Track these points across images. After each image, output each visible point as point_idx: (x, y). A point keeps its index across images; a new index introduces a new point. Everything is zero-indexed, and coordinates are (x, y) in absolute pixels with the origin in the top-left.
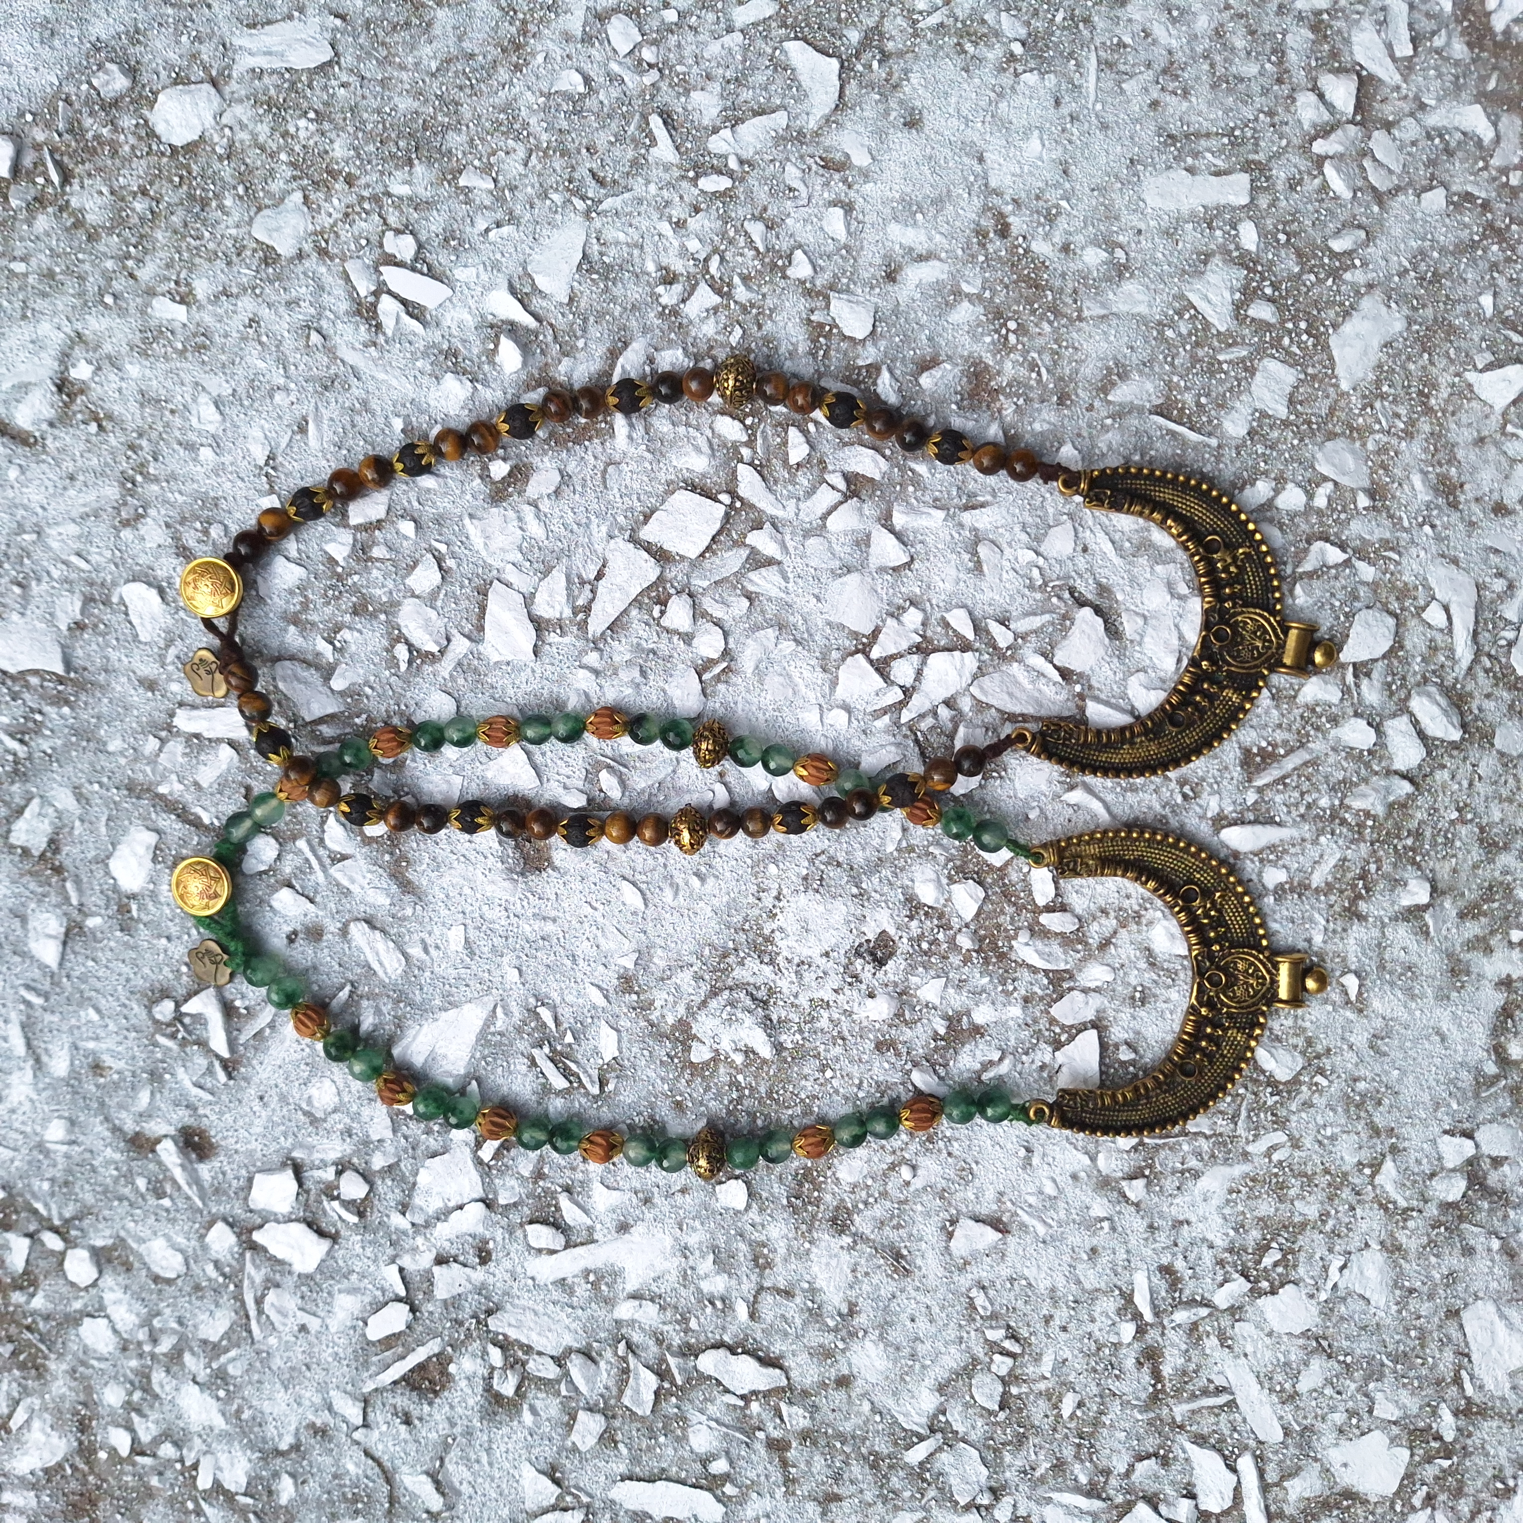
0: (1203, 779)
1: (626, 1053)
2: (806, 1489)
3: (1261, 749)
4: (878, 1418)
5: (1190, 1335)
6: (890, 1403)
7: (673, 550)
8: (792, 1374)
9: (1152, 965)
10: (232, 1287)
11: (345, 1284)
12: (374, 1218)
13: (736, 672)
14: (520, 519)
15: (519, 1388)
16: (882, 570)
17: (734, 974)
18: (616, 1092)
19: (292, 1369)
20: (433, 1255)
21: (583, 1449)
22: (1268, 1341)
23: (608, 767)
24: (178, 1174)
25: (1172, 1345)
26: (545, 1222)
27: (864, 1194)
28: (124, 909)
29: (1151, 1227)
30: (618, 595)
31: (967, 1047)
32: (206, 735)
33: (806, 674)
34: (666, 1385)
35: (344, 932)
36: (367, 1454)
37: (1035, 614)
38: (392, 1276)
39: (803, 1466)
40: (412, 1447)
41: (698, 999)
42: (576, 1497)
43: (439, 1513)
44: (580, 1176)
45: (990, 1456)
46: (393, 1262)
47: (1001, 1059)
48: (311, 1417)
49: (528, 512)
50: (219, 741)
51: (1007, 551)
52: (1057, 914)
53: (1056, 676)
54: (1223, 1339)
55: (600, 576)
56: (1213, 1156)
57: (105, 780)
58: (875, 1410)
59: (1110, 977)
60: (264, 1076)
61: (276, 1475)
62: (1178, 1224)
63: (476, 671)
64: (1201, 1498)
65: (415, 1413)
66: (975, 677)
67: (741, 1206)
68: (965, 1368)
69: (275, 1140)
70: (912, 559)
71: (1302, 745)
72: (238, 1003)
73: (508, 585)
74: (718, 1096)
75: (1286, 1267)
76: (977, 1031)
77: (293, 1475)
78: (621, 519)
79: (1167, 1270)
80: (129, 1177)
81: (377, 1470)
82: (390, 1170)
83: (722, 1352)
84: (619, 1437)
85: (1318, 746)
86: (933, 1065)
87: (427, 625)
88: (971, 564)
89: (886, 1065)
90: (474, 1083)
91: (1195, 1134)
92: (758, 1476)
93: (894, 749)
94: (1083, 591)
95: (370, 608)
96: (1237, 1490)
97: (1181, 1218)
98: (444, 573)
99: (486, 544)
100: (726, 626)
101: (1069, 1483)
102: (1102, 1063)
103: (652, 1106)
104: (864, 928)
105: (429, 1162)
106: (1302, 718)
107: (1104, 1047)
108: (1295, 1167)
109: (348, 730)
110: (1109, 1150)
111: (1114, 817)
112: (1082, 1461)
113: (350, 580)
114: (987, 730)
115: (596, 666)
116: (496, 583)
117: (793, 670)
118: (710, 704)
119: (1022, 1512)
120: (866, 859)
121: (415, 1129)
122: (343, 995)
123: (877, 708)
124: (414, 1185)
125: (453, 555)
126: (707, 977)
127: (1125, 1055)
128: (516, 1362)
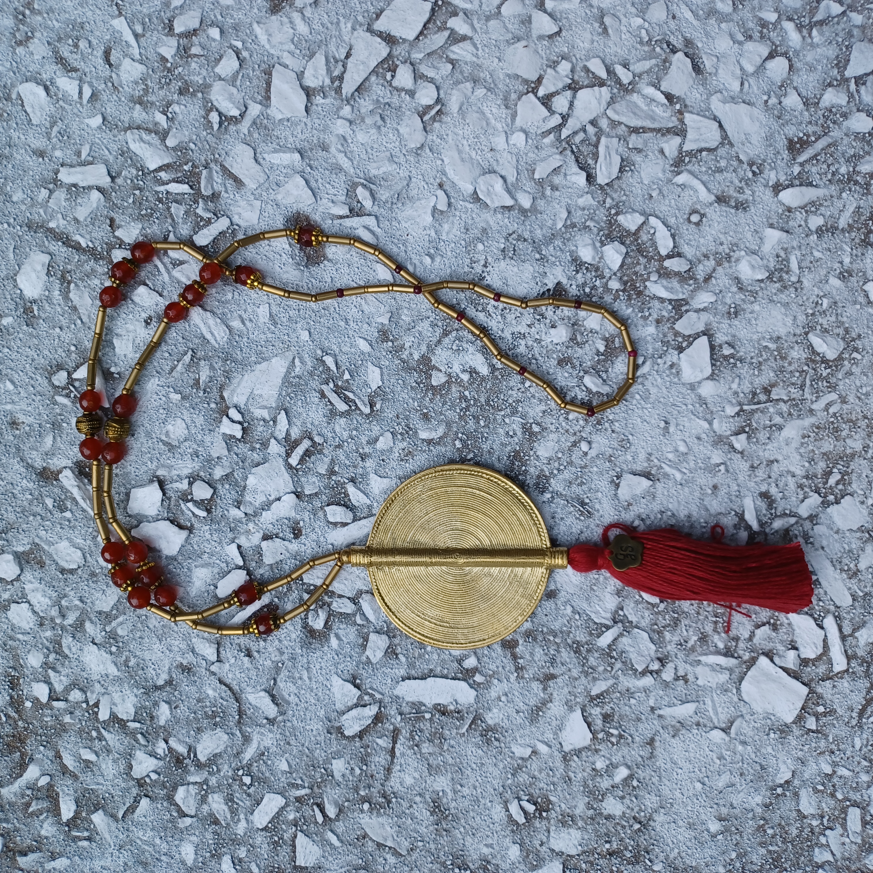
0: (764, 161)
1: (387, 383)
2: (531, 672)
3: (800, 139)
4: (577, 617)
5: (784, 538)
6: (585, 606)
7: (397, 35)
9: (740, 289)
11: (199, 561)
12: (217, 512)
13: (446, 114)
14: (291, 22)
15: (326, 623)
16: (541, 38)
18: (382, 410)
20: (260, 535)
21: (374, 661)
22: (836, 536)
23: (363, 185)
24: (76, 493)
26: (338, 504)
27: (556, 464)
28: (28, 311)
29: (752, 467)
30: (361, 67)
31: (620, 359)
32: (81, 184)
33: (495, 111)
37: (645, 59)
38: (232, 551)
39: (528, 657)
40: (253, 673)
41: (435, 340)
42: (371, 696)
43: (275, 719)
44: (360, 471)
45: (656, 637)
46: (233, 541)
47: (644, 363)
48: (180, 659)
49: (296, 16)
50: (90, 188)
51: (624, 20)
52: (676, 259)
53: (662, 98)
54: (807, 539)
55: (348, 56)
56: (790, 414)
57: (12, 221)
58: (574, 611)
59: (713, 300)
61: (156, 704)
62: (770, 463)
63: (266, 128)
64: (801, 649)
65: (254, 647)
66: (609, 104)
69: (145, 464)
70: (561, 30)
71: (826, 134)
72: (113, 370)
74: (453, 406)
75: (844, 484)
77: (168, 703)
78: (360, 18)
79: (765, 495)
80: (40, 499)
81: (228, 693)
82: (227, 477)
84: (399, 650)
85: (836, 133)
86: (597, 372)
87: (231, 98)
88: (600, 30)
89: (566, 375)
90: (283, 412)
91: (777, 400)
92: (497, 667)
93: (558, 157)
94: (675, 43)
95: (191, 90)
96: (825, 641)
97: (772, 458)
98: (241, 61)
99: (269, 40)
100: (438, 83)
101: (711, 649)
102: (712, 358)
103: (407, 418)
104: (546, 281)
105: (254, 470)
106: (824, 116)
107: (712, 348)
108: (845, 416)
109: (179, 175)
110: (721, 417)
111: (709, 190)
112: (719, 633)
113: (176, 72)
114: (620, 140)
115: (349, 117)
116: (277, 65)
117: (485, 108)
118: (430, 137)
119: (681, 673)
120: (543, 235)
121: (243, 448)
122: (187, 358)
123: (544, 130)
124: (245, 487)
125: (247, 49)
126: (440, 324)
127: (727, 351)
128: (324, 604)
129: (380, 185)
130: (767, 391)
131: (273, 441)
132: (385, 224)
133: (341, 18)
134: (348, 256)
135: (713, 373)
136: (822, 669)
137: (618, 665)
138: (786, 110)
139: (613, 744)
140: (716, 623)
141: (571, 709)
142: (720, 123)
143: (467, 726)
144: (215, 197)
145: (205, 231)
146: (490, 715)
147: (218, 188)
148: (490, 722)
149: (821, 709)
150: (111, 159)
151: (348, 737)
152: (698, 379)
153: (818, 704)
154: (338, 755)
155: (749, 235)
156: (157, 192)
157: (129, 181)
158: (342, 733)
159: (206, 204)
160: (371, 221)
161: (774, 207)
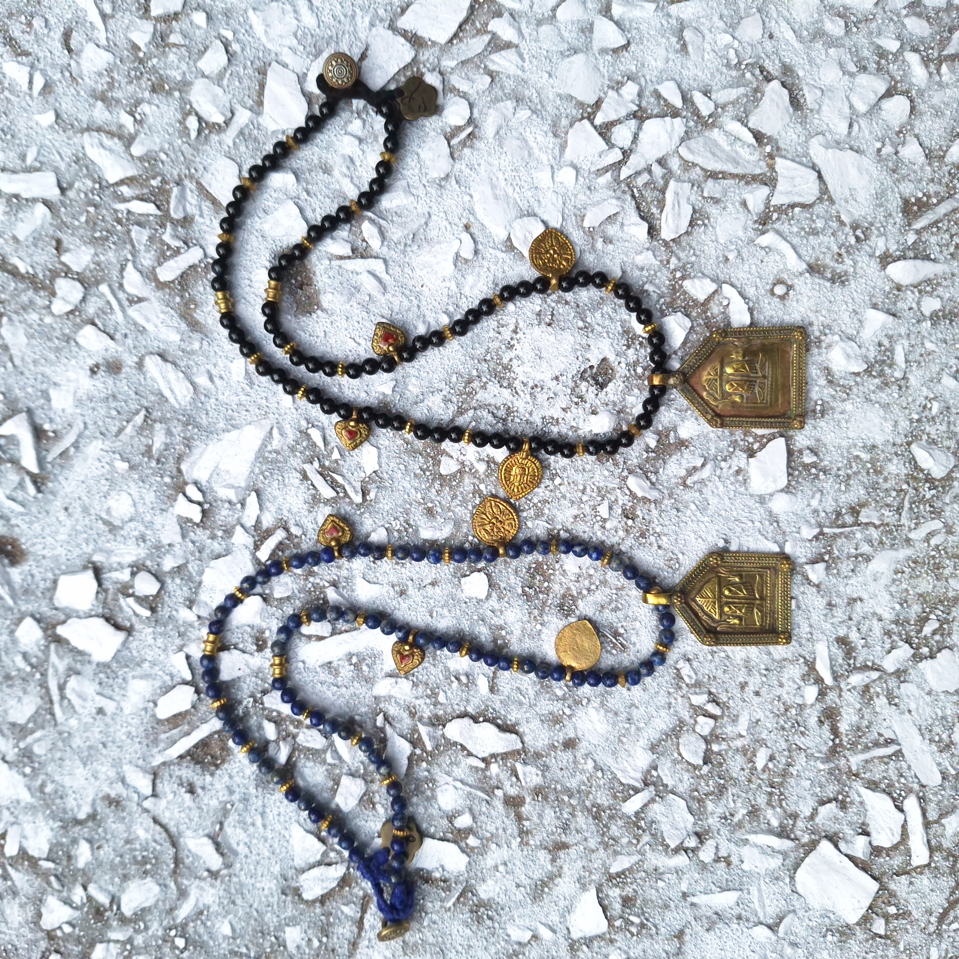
0: (872, 224)
1: (385, 467)
2: (538, 838)
3: (918, 200)
4: (599, 774)
5: (863, 696)
6: (610, 761)
7: (426, 36)
8: (526, 739)
9: (830, 382)
10: (38, 676)
11: (138, 671)
12: (164, 612)
13: (480, 138)
14: (295, 11)
15: (290, 758)
16: (603, 51)
17: (478, 396)
18: (376, 500)
19: (90, 747)
21: (345, 810)
22: (927, 698)
23: (370, 220)
25: (848, 705)
27: (587, 583)
29: (830, 605)
31: (674, 458)
32: (25, 195)
33: (540, 138)
34: (418, 751)
35: (140, 365)
36: (156, 821)
37: (731, 86)
38: (178, 662)
39: (535, 819)
40: (195, 814)
41: (446, 418)
43: (218, 872)
44: (344, 573)
45: (695, 806)
46: (180, 649)
47: (703, 465)
48: (106, 790)
50: (34, 200)
51: (708, 36)
53: (749, 138)
54: (891, 698)
55: (363, 57)
56: (881, 542)
58: (597, 767)
60: (68, 490)
61: (75, 841)
62: (852, 601)
63: (256, 140)
64: (874, 834)
65: (198, 782)
66: (682, 140)
67: (483, 596)
68: (673, 730)
69: (78, 546)
70: (629, 43)
71: (951, 196)
72: (47, 427)
73: (285, 66)
74: (464, 501)
75: (942, 635)
76: (682, 444)
77: (90, 841)
78: (381, 12)
79: (843, 641)
81: (164, 835)
82: (179, 570)
83: (466, 720)
84: (376, 799)
86: (645, 473)
87: (214, 100)
88: (678, 46)
89: (606, 473)
90: (254, 494)
91: (866, 524)
92: (497, 829)
93: (614, 201)
94: (770, 69)
95: (167, 87)
96: (904, 827)
97: (855, 596)
98: (230, 55)
99: (266, 32)
100: (472, 100)
101: (763, 826)
102: (789, 466)
103: (407, 512)
104: (588, 356)
105: (213, 563)
106: (950, 174)
107: (790, 453)
108: (949, 550)
109: (145, 191)
110: (795, 539)
111: (800, 256)
112: (773, 807)
113: (150, 63)
114: (693, 185)
115: (360, 133)
116: (274, 64)
117: (528, 134)
118: (458, 166)
119: (723, 853)
120: (590, 298)
121: (201, 535)
122: (139, 419)
123: (599, 167)
124: (200, 583)
125: (238, 41)
126: (454, 399)
127: (808, 459)
128: (288, 735)
129: (392, 221)
130: (854, 511)
131: (239, 529)
132: (395, 270)
133: (358, 11)
134: (348, 306)
135: (789, 484)
136: (897, 861)
137: (646, 838)
138: (903, 163)
139: (632, 935)
140: (771, 794)
141: (584, 887)
142: (819, 172)
143: (453, 900)
144: (187, 221)
145: (171, 263)
146: (484, 887)
147: (191, 210)
148: (484, 896)
149: (892, 910)
150: (63, 166)
151: (307, 902)
152: (770, 491)
153: (889, 904)
154: (293, 921)
155: (845, 316)
156: (116, 211)
157: (82, 195)
158: (300, 896)
159: (175, 229)
160: (377, 266)
161: (879, 283)
